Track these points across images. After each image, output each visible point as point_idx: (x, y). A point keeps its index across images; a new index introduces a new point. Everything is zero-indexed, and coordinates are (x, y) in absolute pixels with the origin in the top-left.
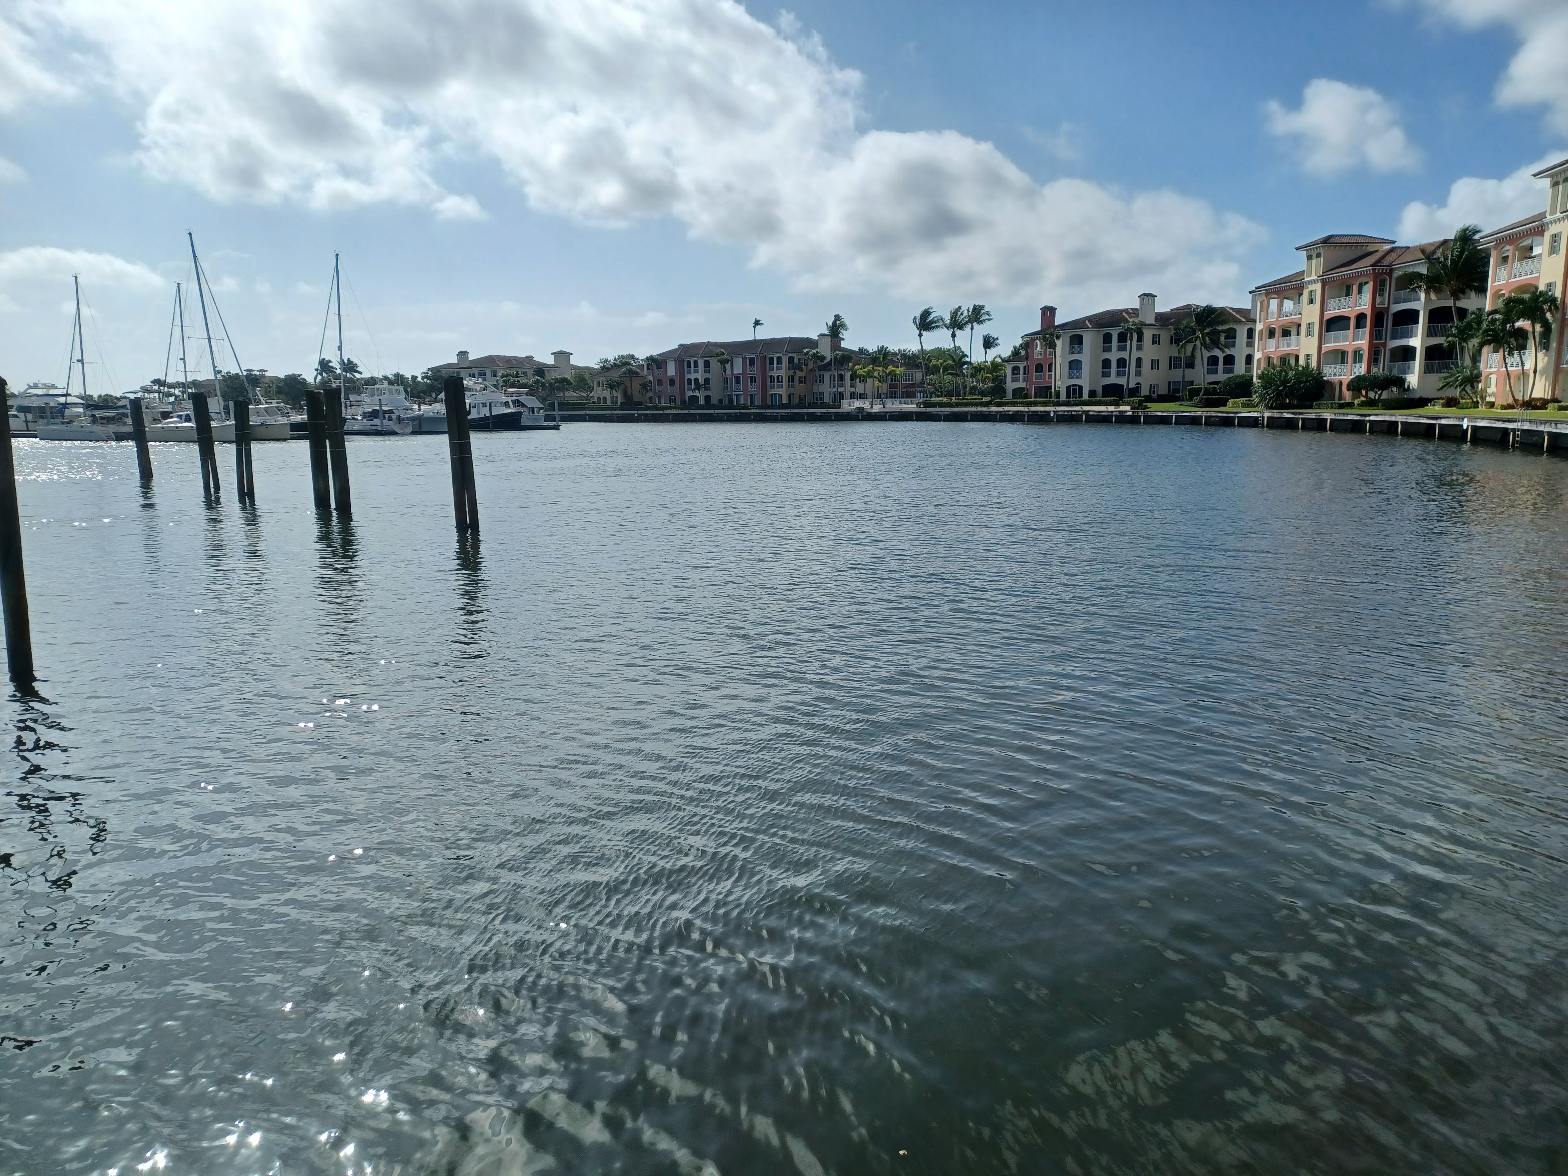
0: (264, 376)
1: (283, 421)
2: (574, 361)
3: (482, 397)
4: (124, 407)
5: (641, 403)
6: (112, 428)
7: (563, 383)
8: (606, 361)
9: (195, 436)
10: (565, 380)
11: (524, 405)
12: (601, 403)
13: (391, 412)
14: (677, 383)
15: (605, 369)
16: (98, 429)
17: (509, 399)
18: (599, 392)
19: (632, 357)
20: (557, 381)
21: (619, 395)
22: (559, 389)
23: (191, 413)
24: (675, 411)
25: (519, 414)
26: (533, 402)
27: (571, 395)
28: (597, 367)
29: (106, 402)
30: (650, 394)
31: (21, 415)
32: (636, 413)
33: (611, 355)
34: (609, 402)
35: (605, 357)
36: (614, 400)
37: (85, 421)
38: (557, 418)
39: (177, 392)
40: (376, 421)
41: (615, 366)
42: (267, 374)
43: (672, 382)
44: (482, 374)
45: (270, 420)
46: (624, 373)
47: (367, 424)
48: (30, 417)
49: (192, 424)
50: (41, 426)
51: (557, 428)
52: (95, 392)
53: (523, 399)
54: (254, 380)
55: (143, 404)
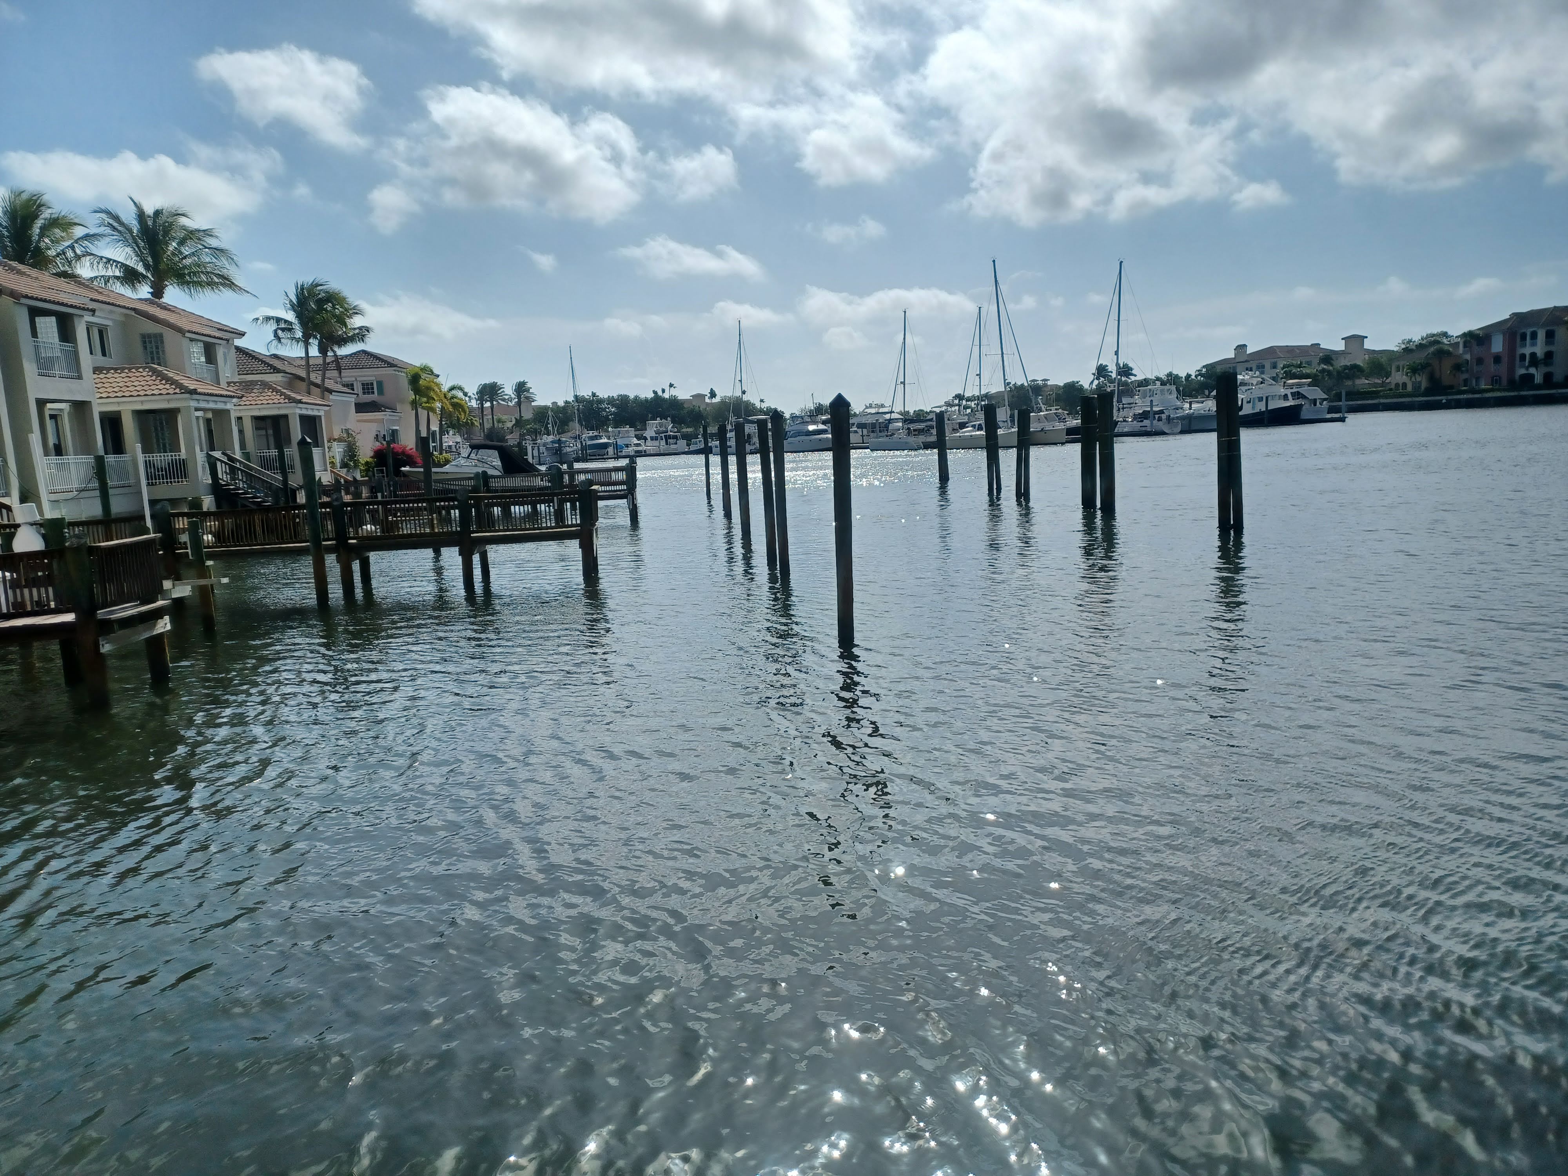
0: (1045, 385)
1: (1060, 426)
2: (1368, 345)
3: (1257, 392)
4: (931, 420)
5: (1451, 387)
6: (922, 439)
7: (1354, 371)
8: (1410, 341)
9: (984, 444)
10: (1355, 367)
11: (1304, 397)
12: (1399, 390)
13: (1162, 412)
14: (1505, 360)
15: (1407, 350)
16: (912, 440)
17: (1288, 392)
18: (1398, 377)
19: (1445, 334)
20: (1346, 367)
21: (1423, 381)
22: (1348, 377)
23: (982, 422)
24: (1498, 394)
25: (1298, 407)
26: (1316, 393)
27: (1362, 383)
28: (1396, 349)
29: (920, 416)
30: (1465, 376)
31: (860, 431)
32: (1444, 399)
33: (1417, 335)
34: (1409, 388)
35: (1408, 337)
36: (1417, 386)
37: (902, 434)
38: (1344, 409)
39: (973, 404)
40: (1146, 422)
41: (1421, 346)
42: (1049, 383)
43: (1497, 359)
44: (1261, 368)
45: (1048, 426)
46: (1434, 353)
47: (1137, 426)
48: (865, 431)
49: (983, 433)
50: (872, 440)
51: (1342, 420)
52: (911, 409)
53: (1304, 390)
54: (1037, 389)
55: (946, 416)
